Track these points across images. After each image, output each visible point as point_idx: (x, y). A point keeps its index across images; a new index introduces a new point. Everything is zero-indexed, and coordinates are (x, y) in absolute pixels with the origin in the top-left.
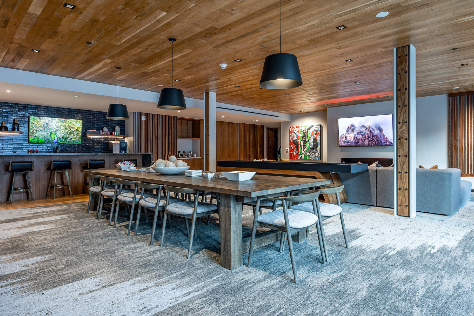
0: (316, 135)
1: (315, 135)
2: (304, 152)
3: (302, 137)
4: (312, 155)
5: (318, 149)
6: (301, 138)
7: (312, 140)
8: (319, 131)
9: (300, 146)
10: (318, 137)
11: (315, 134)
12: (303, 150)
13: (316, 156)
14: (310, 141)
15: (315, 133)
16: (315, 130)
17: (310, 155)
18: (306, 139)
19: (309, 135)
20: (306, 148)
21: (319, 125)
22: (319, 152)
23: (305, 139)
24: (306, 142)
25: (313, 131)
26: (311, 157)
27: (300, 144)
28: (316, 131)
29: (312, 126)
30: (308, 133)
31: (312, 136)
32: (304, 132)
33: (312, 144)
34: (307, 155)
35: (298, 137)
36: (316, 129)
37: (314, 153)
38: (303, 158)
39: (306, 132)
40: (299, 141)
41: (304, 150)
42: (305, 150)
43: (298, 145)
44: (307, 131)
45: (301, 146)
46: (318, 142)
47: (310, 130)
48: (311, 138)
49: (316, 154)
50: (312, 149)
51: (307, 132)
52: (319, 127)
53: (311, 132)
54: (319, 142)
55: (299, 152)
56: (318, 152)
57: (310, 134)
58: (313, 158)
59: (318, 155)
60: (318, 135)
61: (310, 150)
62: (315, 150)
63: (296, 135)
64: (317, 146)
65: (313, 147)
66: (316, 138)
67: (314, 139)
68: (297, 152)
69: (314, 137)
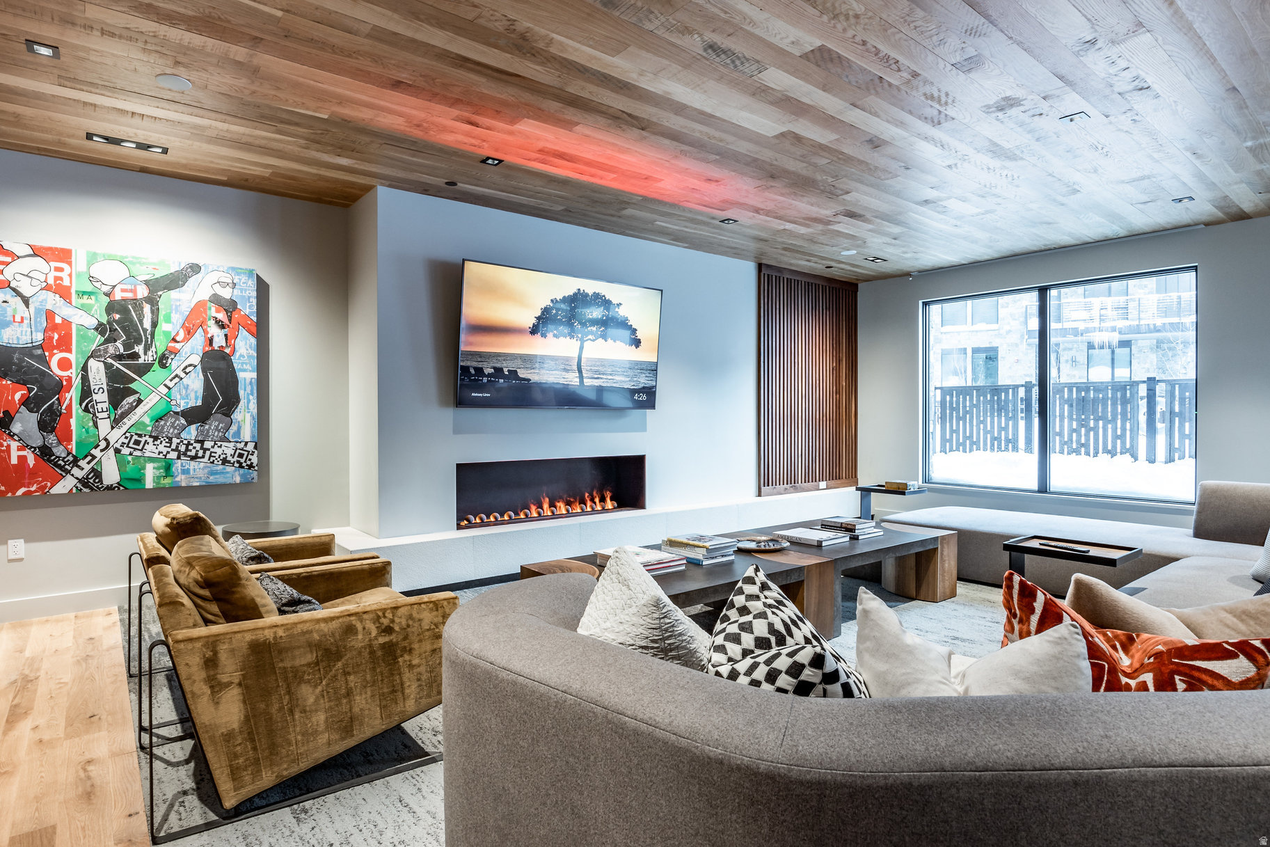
0: (222, 327)
1: (214, 330)
2: (116, 436)
3: (100, 328)
4: (194, 458)
5: (245, 415)
6: (82, 337)
7: (196, 360)
8: (248, 308)
9: (74, 394)
10: (244, 347)
11: (217, 321)
12: (104, 426)
13: (225, 461)
14: (176, 364)
15: (221, 316)
16: (216, 299)
17: (173, 455)
18: (139, 349)
19: (163, 327)
20: (140, 410)
21: (251, 273)
22: (247, 434)
23: (127, 346)
24: (143, 370)
25: (200, 306)
26: (185, 472)
27: (77, 382)
28: (230, 307)
29: (196, 268)
30: (155, 312)
31: (190, 333)
32: (118, 295)
33: (196, 383)
34: (151, 460)
35: (59, 335)
36: (226, 293)
37: (208, 445)
38: (111, 475)
39: (137, 304)
40: (72, 357)
41: (116, 423)
42: (128, 422)
43: (60, 387)
44: (142, 292)
45: (86, 393)
46: (241, 375)
47: (174, 294)
48: (184, 348)
49: (228, 449)
50: (195, 416)
51: (152, 301)
52: (252, 284)
53: (186, 309)
54: (246, 375)
55: (65, 437)
56: (238, 433)
57: (178, 319)
58: (200, 474)
59: (241, 456)
60: (243, 333)
61: (173, 426)
62: (213, 424)
63: (38, 311)
64: (231, 402)
65: (199, 403)
66: (228, 351)
67: (205, 355)
68: (39, 443)
69: (211, 341)
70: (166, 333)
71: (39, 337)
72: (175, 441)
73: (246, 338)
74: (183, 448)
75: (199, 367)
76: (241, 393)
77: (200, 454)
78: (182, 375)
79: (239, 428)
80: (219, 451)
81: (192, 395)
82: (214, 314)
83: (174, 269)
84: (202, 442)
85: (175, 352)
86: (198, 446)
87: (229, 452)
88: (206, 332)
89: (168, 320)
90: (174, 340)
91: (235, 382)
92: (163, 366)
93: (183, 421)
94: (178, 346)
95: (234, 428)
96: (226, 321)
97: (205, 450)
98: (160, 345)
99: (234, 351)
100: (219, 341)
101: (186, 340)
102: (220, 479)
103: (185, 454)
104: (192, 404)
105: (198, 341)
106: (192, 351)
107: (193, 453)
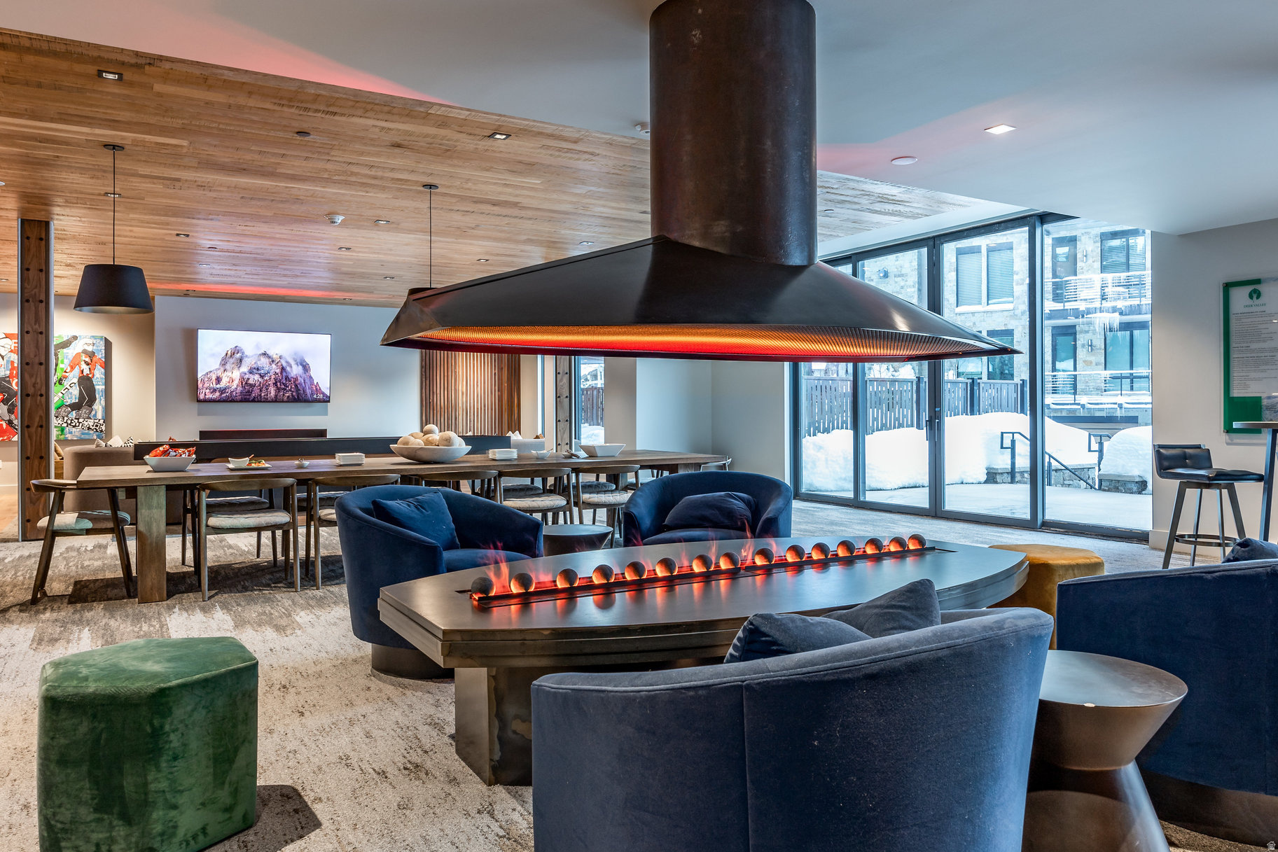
0: (88, 364)
1: (84, 366)
4: (74, 427)
5: (99, 407)
7: (76, 380)
8: (101, 355)
10: (99, 374)
11: (85, 362)
13: (89, 428)
14: (66, 383)
15: (88, 359)
16: (85, 352)
17: (65, 425)
19: (61, 366)
21: (101, 338)
22: (100, 415)
25: (78, 355)
26: (71, 433)
28: (91, 355)
29: (75, 338)
31: (72, 368)
33: (75, 391)
35: (15, 368)
36: (90, 349)
37: (81, 420)
43: (15, 394)
46: (97, 387)
48: (70, 375)
49: (91, 422)
50: (75, 407)
52: (102, 343)
53: (71, 357)
54: (100, 387)
56: (95, 415)
57: (67, 362)
58: (77, 434)
59: (97, 426)
60: (98, 367)
61: (65, 411)
62: (84, 411)
63: (7, 361)
64: (92, 400)
65: (77, 401)
66: (90, 376)
67: (80, 378)
68: (8, 419)
69: (82, 371)
70: (62, 369)
71: (8, 373)
72: (66, 418)
73: (99, 369)
74: (69, 422)
75: (77, 384)
76: (97, 396)
77: (77, 424)
78: (69, 388)
79: (96, 412)
80: (86, 424)
81: (74, 397)
82: (84, 359)
83: (65, 339)
84: (78, 419)
85: (66, 377)
86: (76, 421)
87: (91, 424)
88: (80, 367)
89: (62, 363)
90: (65, 372)
91: (94, 390)
92: (60, 384)
93: (69, 409)
94: (67, 374)
95: (93, 413)
96: (89, 361)
97: (80, 423)
98: (59, 374)
99: (93, 376)
100: (86, 371)
101: (71, 371)
102: (87, 437)
103: (70, 425)
104: (74, 401)
105: (76, 371)
106: (74, 377)
107: (74, 424)
